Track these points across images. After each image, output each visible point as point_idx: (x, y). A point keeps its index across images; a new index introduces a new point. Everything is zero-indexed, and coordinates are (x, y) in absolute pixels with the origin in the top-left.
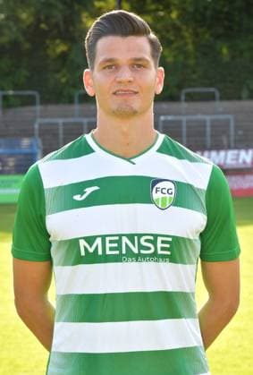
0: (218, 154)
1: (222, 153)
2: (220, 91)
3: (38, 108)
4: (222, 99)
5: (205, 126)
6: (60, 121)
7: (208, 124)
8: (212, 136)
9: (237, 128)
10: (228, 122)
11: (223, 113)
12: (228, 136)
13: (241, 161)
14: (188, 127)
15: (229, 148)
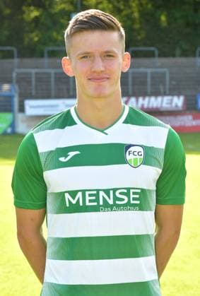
0: (156, 99)
1: (159, 99)
2: (159, 49)
3: (16, 60)
4: (160, 56)
5: (146, 77)
6: (33, 71)
7: (149, 76)
8: (152, 85)
9: (171, 79)
10: (164, 74)
11: (161, 67)
12: (164, 85)
13: (174, 105)
14: (133, 78)
15: (165, 94)
